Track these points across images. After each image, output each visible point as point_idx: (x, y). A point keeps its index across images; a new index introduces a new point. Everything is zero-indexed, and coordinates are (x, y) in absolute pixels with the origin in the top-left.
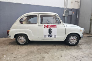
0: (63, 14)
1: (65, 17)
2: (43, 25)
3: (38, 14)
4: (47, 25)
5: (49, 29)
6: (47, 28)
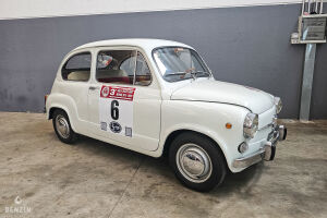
2: (101, 86)
5: (112, 104)
6: (108, 97)
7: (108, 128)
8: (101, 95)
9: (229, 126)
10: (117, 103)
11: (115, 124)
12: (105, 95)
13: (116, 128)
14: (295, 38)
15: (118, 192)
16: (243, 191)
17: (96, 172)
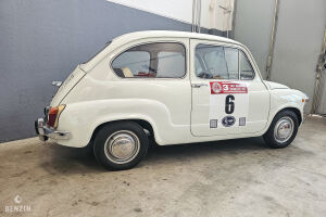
4: (221, 84)
5: (227, 99)
8: (213, 92)
9: (303, 101)
10: (233, 98)
11: (229, 118)
13: (229, 122)
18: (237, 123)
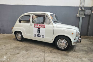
0: (78, 14)
1: (80, 17)
2: (34, 24)
3: (31, 13)
4: (37, 25)
6: (37, 27)
7: (36, 36)
8: (34, 27)
9: (73, 34)
10: (40, 29)
11: (39, 35)
12: (36, 27)
13: (39, 36)
14: (78, 15)
15: (43, 52)
16: (73, 50)
17: (34, 48)
18: (41, 36)
